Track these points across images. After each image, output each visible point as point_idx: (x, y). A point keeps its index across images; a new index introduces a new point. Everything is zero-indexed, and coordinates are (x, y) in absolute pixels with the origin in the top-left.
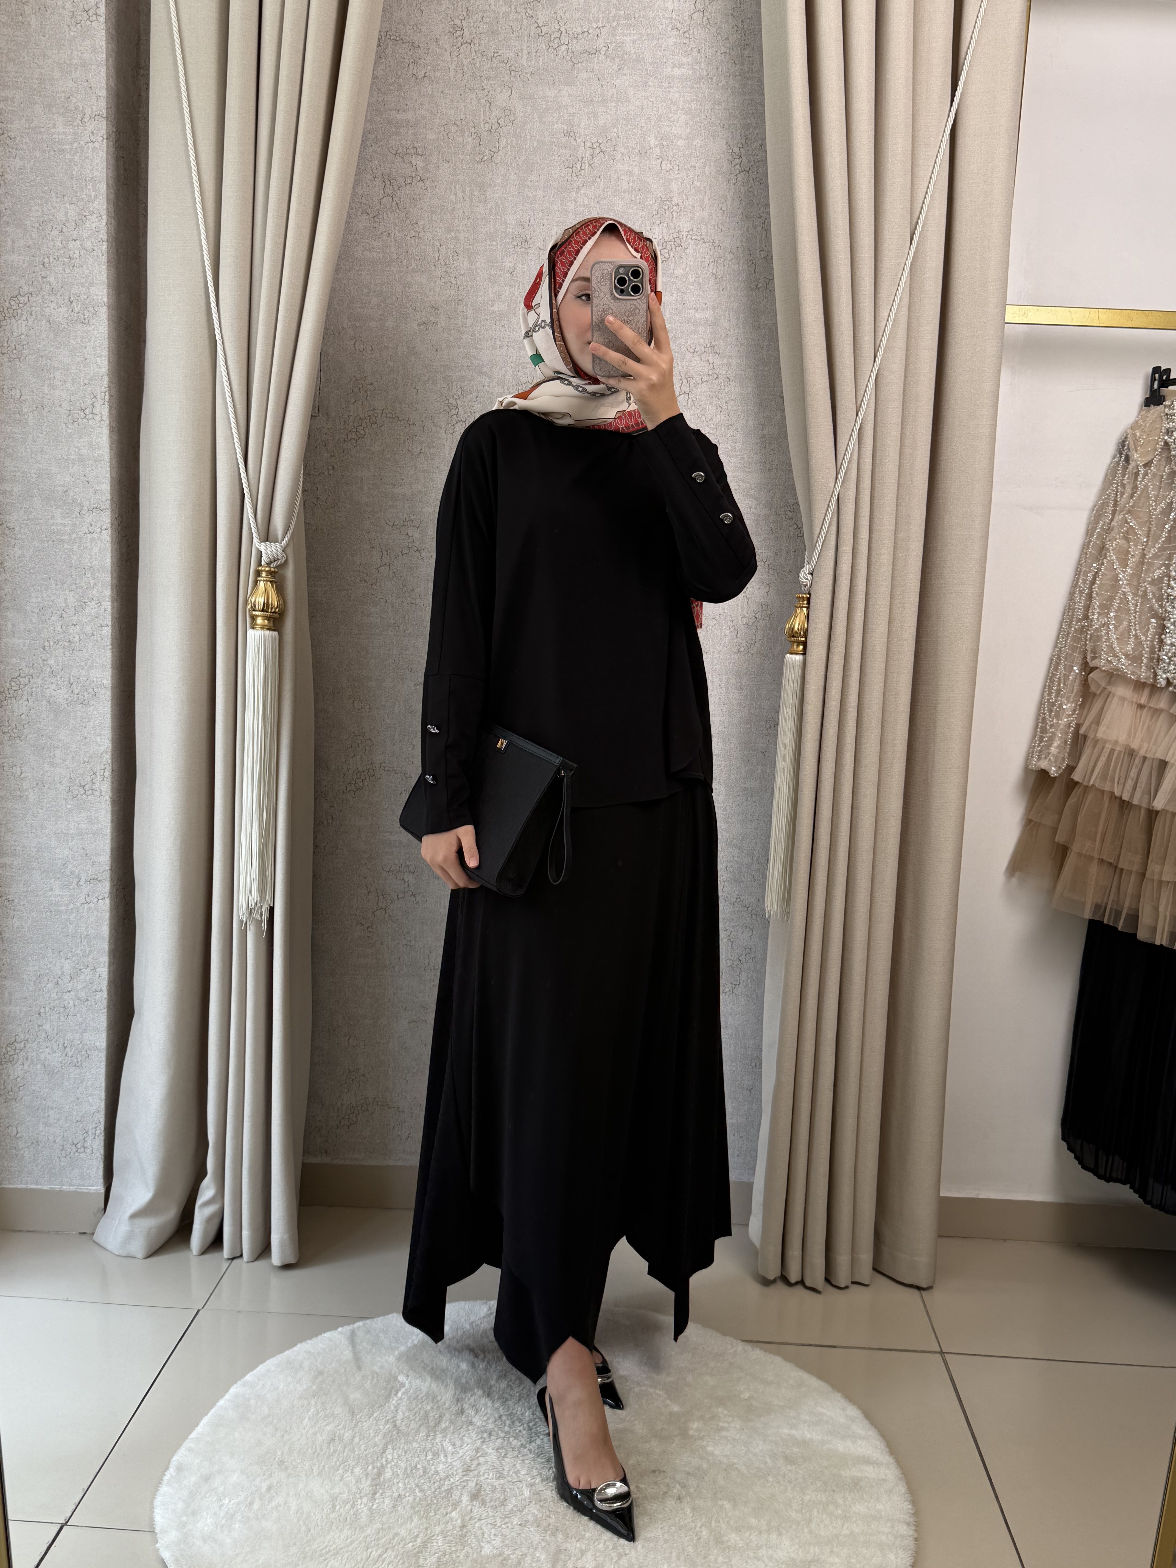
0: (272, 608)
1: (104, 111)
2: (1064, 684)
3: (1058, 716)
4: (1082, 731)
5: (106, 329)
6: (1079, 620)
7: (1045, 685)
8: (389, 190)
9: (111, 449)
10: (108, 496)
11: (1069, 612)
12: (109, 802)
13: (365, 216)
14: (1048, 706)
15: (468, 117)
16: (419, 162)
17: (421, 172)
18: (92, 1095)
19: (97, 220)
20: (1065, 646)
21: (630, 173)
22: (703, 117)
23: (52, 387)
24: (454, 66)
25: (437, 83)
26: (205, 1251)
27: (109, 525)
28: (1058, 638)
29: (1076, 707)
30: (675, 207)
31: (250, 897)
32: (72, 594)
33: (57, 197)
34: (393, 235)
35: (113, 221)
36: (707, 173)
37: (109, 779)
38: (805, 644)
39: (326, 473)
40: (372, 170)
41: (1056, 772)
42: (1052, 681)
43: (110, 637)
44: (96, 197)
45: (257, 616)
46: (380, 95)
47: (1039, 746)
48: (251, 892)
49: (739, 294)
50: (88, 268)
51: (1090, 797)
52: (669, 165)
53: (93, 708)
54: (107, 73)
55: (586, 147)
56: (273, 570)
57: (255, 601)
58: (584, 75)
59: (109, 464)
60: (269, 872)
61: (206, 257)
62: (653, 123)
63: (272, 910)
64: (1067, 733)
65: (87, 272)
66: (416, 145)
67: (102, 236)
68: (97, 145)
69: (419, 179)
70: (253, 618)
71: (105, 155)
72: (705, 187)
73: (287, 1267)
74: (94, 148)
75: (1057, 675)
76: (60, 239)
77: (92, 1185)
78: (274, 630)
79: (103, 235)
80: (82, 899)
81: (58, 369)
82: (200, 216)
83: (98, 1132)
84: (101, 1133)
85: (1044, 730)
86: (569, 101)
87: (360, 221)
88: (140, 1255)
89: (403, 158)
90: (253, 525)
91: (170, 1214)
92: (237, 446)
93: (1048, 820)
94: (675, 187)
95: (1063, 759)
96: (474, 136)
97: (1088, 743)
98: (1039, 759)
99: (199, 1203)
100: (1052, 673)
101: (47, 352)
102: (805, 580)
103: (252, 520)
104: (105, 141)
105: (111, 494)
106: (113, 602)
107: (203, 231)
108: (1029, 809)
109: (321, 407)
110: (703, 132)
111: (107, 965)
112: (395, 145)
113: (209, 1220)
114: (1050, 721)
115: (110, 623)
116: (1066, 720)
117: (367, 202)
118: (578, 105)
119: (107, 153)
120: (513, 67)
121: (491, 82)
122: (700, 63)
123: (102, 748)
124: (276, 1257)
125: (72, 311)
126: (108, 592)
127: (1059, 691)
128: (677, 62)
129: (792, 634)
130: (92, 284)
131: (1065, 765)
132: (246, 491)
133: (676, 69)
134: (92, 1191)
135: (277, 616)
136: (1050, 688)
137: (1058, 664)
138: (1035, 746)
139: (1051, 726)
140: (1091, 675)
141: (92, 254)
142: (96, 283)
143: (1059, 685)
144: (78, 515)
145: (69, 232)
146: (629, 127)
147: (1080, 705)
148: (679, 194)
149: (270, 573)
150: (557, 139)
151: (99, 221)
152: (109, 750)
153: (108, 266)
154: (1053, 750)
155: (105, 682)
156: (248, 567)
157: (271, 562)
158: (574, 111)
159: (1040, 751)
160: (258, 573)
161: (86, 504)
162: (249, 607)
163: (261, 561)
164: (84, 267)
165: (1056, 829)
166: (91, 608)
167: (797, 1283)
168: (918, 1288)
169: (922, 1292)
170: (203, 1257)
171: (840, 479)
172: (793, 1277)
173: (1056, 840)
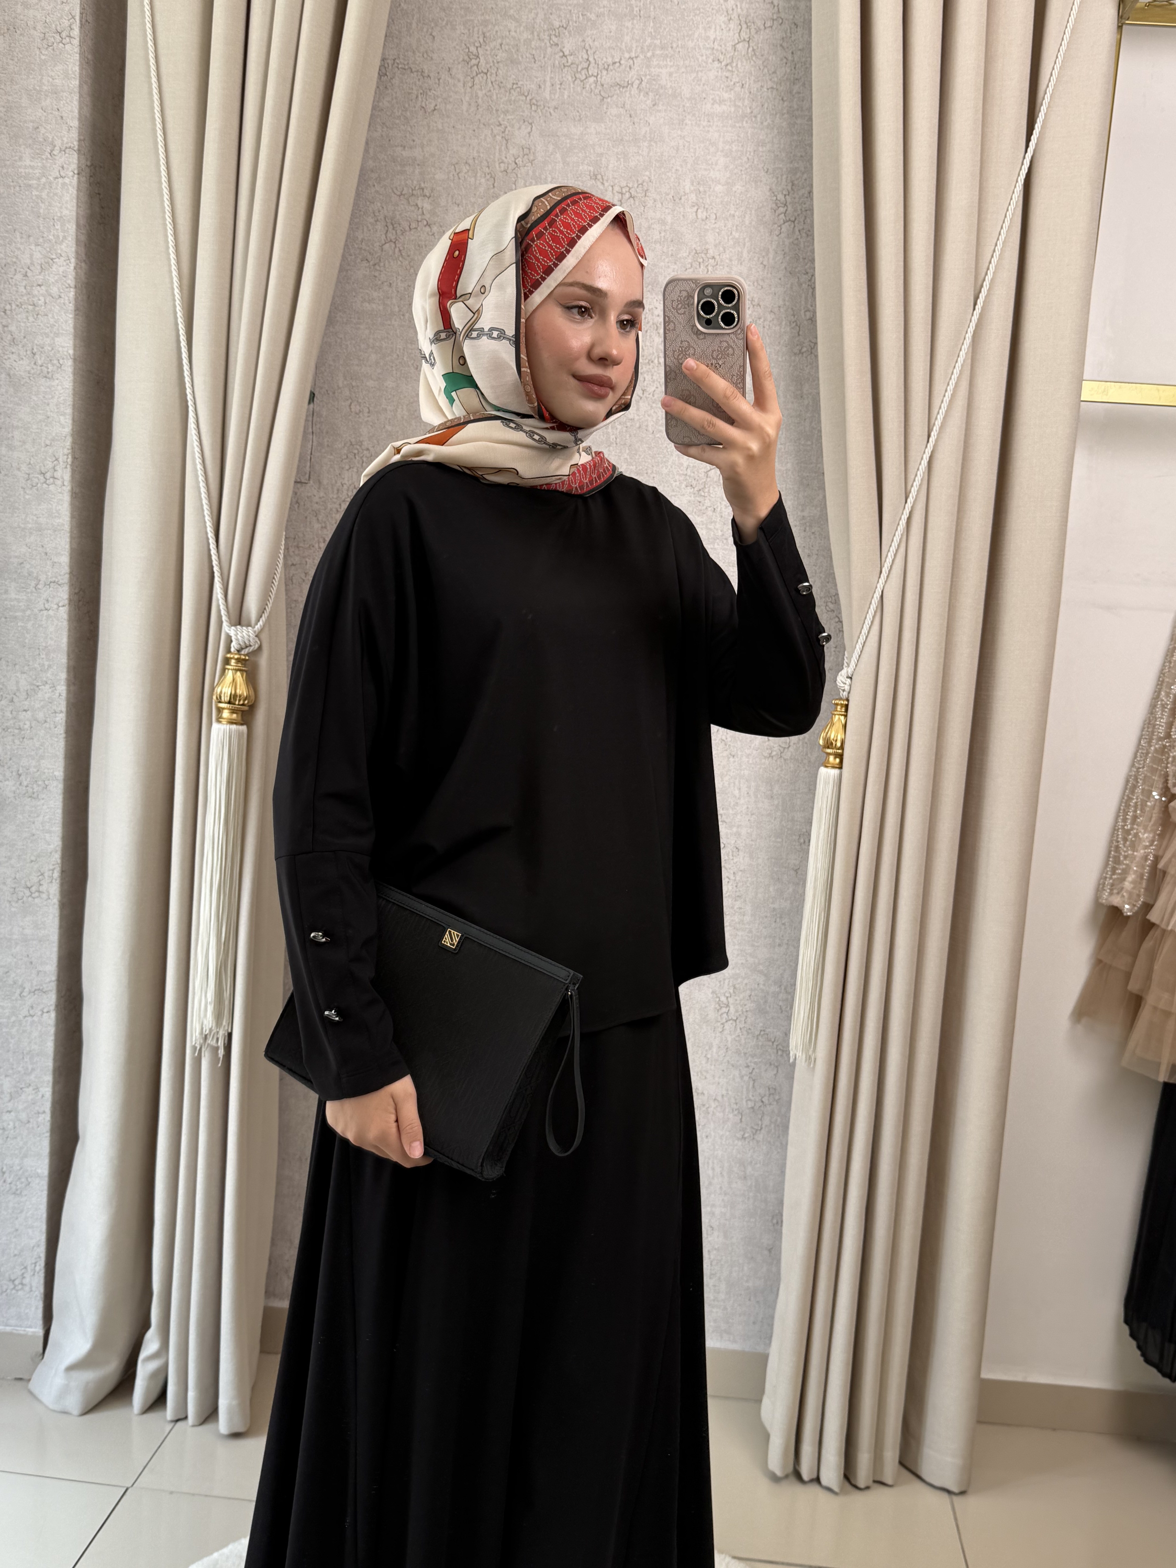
0: (239, 701)
1: (76, 143)
2: (1141, 810)
3: (1133, 847)
4: (1161, 866)
5: (71, 384)
6: (1160, 739)
7: (1120, 809)
8: (391, 236)
9: (72, 517)
10: (66, 569)
11: (1148, 728)
12: (57, 906)
13: (365, 264)
14: (1122, 832)
15: (482, 155)
16: (426, 205)
17: (427, 216)
18: (32, 1227)
19: (65, 264)
20: (1143, 767)
21: (663, 222)
22: (745, 159)
23: (10, 448)
24: (467, 98)
25: (448, 117)
26: (147, 1409)
27: (66, 602)
28: (1135, 757)
29: (1154, 837)
30: (710, 260)
31: (205, 1022)
32: (25, 676)
33: (22, 238)
34: (395, 284)
35: (83, 265)
36: (747, 222)
37: (58, 881)
38: (841, 756)
40: (374, 213)
41: (1130, 910)
42: (1128, 806)
43: (64, 724)
44: (65, 238)
45: (224, 709)
46: (385, 129)
47: (1111, 878)
48: (205, 1016)
49: (780, 359)
50: (53, 317)
51: (1168, 943)
52: (705, 213)
53: (43, 801)
54: (80, 102)
55: (615, 192)
56: (243, 657)
57: (221, 692)
58: (614, 111)
59: (69, 535)
60: (227, 994)
61: (178, 308)
62: (689, 166)
63: (230, 1035)
64: (1143, 867)
65: (52, 321)
66: (423, 185)
67: (69, 282)
68: (67, 180)
69: (425, 223)
70: (220, 710)
71: (75, 192)
72: (744, 239)
73: (236, 1435)
74: (64, 184)
75: (1133, 799)
76: (24, 284)
77: (30, 1327)
78: (242, 724)
79: (71, 280)
80: (25, 1012)
81: (17, 427)
82: (173, 262)
83: (38, 1268)
84: (40, 1270)
85: (1117, 861)
86: (597, 140)
87: (359, 270)
88: (76, 1411)
89: (408, 200)
90: (222, 607)
91: (112, 1367)
92: (207, 518)
93: (1122, 963)
94: (710, 238)
95: (1139, 896)
96: (488, 177)
97: (1168, 879)
98: (1111, 894)
99: (143, 1355)
100: (1128, 796)
101: (6, 409)
102: (842, 685)
103: (221, 602)
104: (76, 176)
105: (71, 567)
106: (68, 686)
107: (175, 280)
108: (1099, 948)
109: (312, 473)
110: (744, 176)
111: (51, 1084)
112: (400, 186)
113: (154, 1375)
114: (1125, 852)
115: (64, 709)
116: (1142, 851)
117: (368, 248)
118: (607, 144)
119: (78, 190)
120: (534, 101)
121: (510, 117)
122: (744, 99)
123: (52, 846)
124: (223, 1424)
125: (35, 364)
126: (63, 676)
127: (1135, 817)
128: (717, 98)
129: (829, 744)
130: (57, 335)
131: (1140, 902)
132: (216, 569)
133: (716, 106)
134: (30, 1334)
135: (246, 708)
136: (1126, 813)
137: (1135, 787)
138: (1106, 878)
139: (1126, 857)
140: (1172, 804)
141: (59, 301)
142: (62, 334)
143: (1135, 811)
144: (34, 590)
145: (34, 276)
146: (663, 170)
147: (1159, 835)
148: (716, 246)
149: (238, 660)
151: (67, 264)
152: (59, 849)
153: (76, 315)
154: (1127, 885)
155: (56, 773)
156: (216, 653)
157: (242, 649)
158: (602, 151)
159: (1112, 885)
160: (227, 661)
161: (43, 578)
162: (214, 697)
163: (230, 648)
164: (50, 315)
165: (1128, 976)
166: (45, 693)
167: (812, 1481)
168: (949, 1492)
169: (955, 1498)
170: (145, 1416)
171: (885, 570)
172: (806, 1474)
173: (1130, 987)
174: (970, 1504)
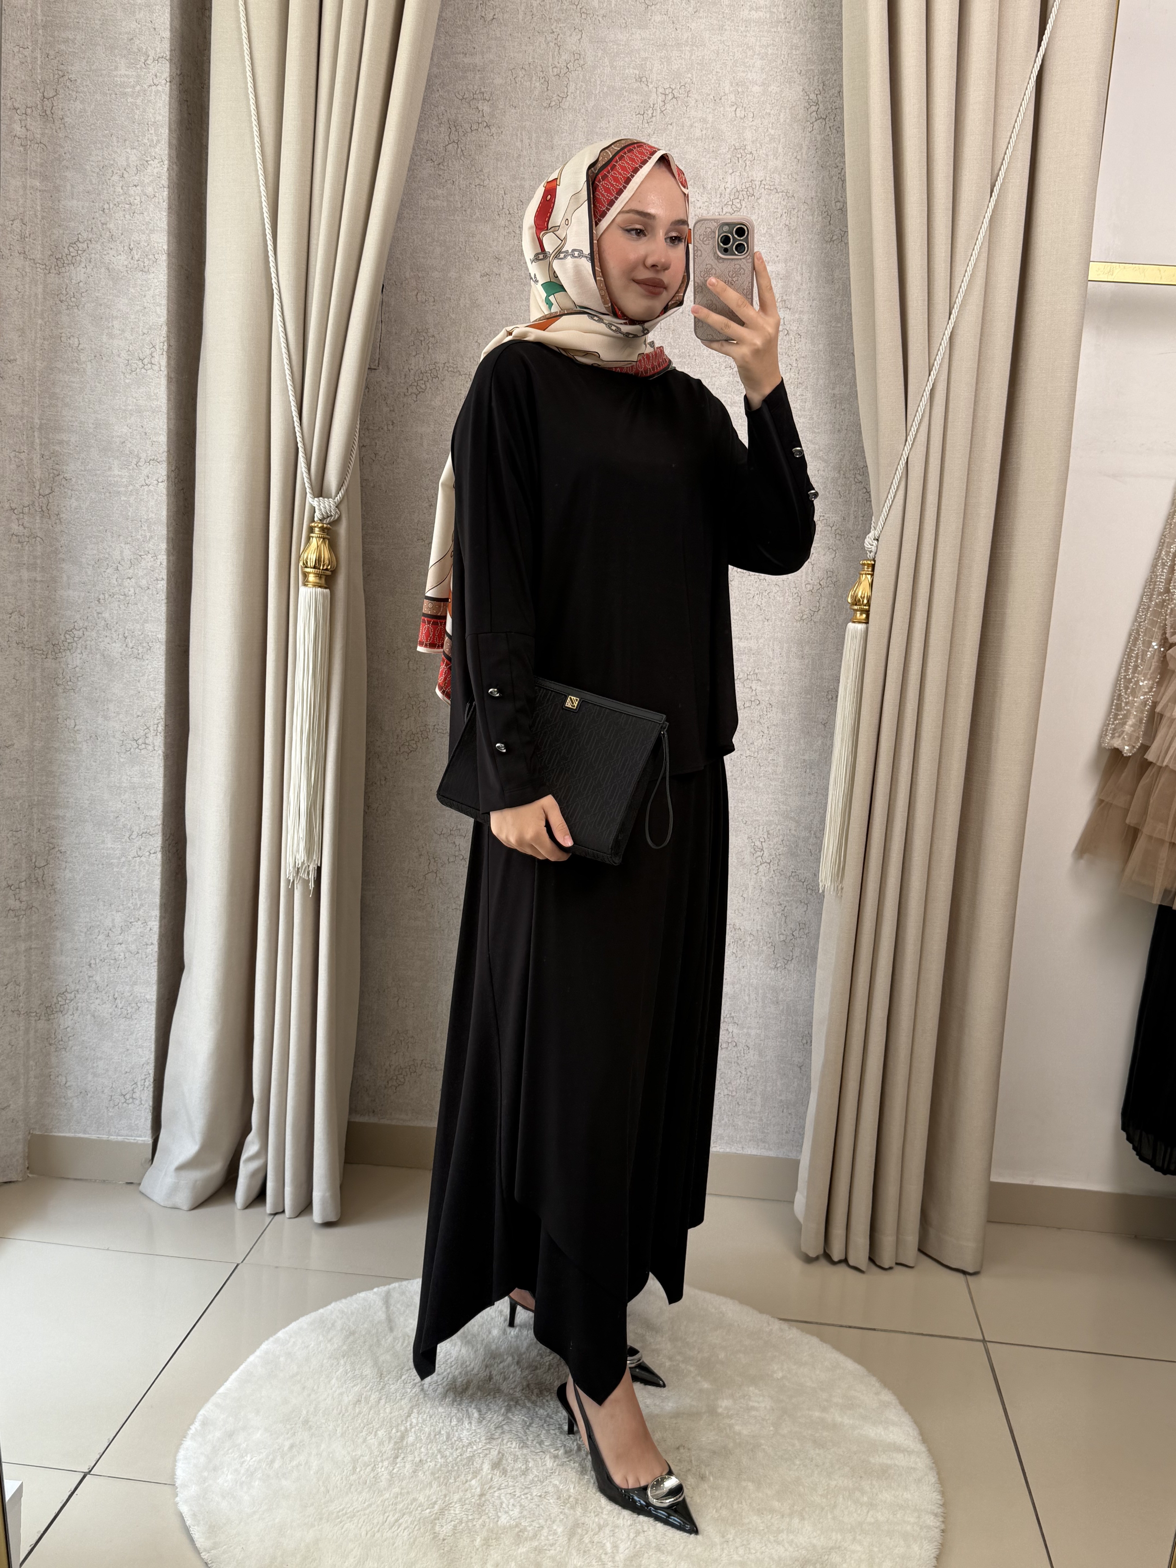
0: (323, 566)
1: (168, 53)
2: (1142, 661)
3: (1134, 693)
4: (1158, 709)
5: (166, 277)
6: (1160, 594)
7: (1123, 661)
8: (454, 137)
9: (169, 400)
10: (164, 448)
11: (1150, 585)
12: (160, 756)
13: (430, 164)
14: (1124, 682)
15: (536, 61)
16: (486, 109)
17: (487, 119)
18: (141, 1047)
19: (158, 165)
20: (1145, 621)
21: (704, 121)
22: (779, 62)
23: (111, 336)
24: (523, 8)
25: (505, 26)
26: (249, 1205)
27: (165, 478)
28: (1138, 612)
29: (1153, 684)
30: (748, 156)
31: (298, 857)
32: (128, 546)
33: (118, 142)
34: (457, 183)
35: (175, 167)
36: (782, 120)
37: (162, 734)
38: (867, 612)
39: (385, 428)
40: (438, 116)
41: (1130, 751)
42: (1129, 657)
43: (165, 590)
44: (158, 141)
45: (309, 573)
46: (448, 38)
47: (1113, 724)
48: (298, 851)
49: (812, 247)
50: (149, 215)
51: (1164, 779)
52: (743, 112)
53: (147, 662)
54: (171, 13)
55: (658, 93)
56: (325, 525)
57: (307, 558)
58: (658, 18)
59: (166, 416)
60: (316, 831)
61: (265, 205)
62: (729, 69)
63: (319, 870)
64: (1142, 712)
65: (147, 219)
66: (483, 90)
67: (163, 182)
68: (160, 88)
69: (485, 124)
70: (305, 575)
71: (168, 99)
72: (779, 135)
73: (328, 1224)
74: (157, 92)
75: (1135, 650)
76: (121, 185)
77: (140, 1136)
78: (326, 588)
79: (165, 181)
80: (133, 853)
81: (117, 317)
82: (259, 161)
83: (147, 1084)
84: (150, 1085)
85: (1119, 708)
86: (642, 45)
87: (424, 169)
88: (185, 1207)
89: (469, 103)
90: (306, 480)
91: (217, 1168)
92: (292, 398)
93: (1121, 801)
94: (748, 135)
95: (1138, 738)
96: (542, 81)
97: (1164, 721)
98: (1113, 737)
99: (244, 1157)
100: (1130, 648)
101: (106, 300)
102: (870, 547)
103: (305, 475)
104: (168, 83)
105: (168, 446)
106: (168, 556)
107: (261, 177)
108: (1102, 788)
109: (381, 359)
110: (779, 77)
111: (158, 919)
112: (462, 90)
113: (254, 1174)
114: (1126, 699)
115: (165, 577)
116: (1142, 698)
117: (432, 149)
118: (651, 50)
119: (171, 97)
120: (584, 10)
121: (561, 25)
122: (778, 6)
123: (156, 703)
124: (317, 1214)
125: (132, 258)
126: (164, 546)
127: (1136, 667)
128: (754, 5)
129: (856, 602)
130: (152, 231)
131: (1139, 744)
132: (300, 445)
133: (753, 12)
134: (140, 1142)
135: (328, 573)
136: (1128, 664)
137: (1136, 639)
138: (1109, 724)
139: (1127, 704)
140: (1169, 652)
141: (153, 200)
142: (157, 231)
143: (1136, 661)
144: (135, 466)
145: (130, 177)
146: (704, 72)
147: (1157, 683)
148: (753, 142)
149: (322, 529)
150: (629, 84)
151: (161, 166)
152: (163, 705)
153: (169, 213)
154: (1128, 728)
155: (159, 636)
156: (301, 523)
157: (324, 518)
158: (647, 55)
159: (1114, 729)
160: (311, 530)
161: (143, 455)
162: (301, 564)
163: (314, 517)
164: (145, 214)
165: (1127, 811)
166: (147, 561)
167: (840, 1262)
168: (964, 1273)
169: (968, 1277)
170: (248, 1211)
171: (910, 441)
172: (837, 1255)
173: (1127, 821)
174: (983, 1284)
